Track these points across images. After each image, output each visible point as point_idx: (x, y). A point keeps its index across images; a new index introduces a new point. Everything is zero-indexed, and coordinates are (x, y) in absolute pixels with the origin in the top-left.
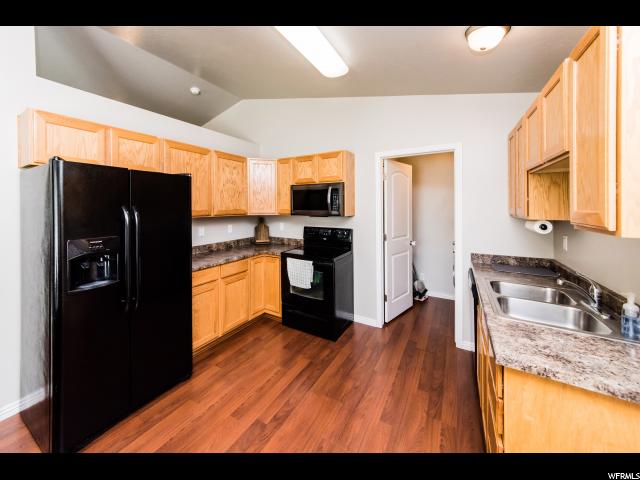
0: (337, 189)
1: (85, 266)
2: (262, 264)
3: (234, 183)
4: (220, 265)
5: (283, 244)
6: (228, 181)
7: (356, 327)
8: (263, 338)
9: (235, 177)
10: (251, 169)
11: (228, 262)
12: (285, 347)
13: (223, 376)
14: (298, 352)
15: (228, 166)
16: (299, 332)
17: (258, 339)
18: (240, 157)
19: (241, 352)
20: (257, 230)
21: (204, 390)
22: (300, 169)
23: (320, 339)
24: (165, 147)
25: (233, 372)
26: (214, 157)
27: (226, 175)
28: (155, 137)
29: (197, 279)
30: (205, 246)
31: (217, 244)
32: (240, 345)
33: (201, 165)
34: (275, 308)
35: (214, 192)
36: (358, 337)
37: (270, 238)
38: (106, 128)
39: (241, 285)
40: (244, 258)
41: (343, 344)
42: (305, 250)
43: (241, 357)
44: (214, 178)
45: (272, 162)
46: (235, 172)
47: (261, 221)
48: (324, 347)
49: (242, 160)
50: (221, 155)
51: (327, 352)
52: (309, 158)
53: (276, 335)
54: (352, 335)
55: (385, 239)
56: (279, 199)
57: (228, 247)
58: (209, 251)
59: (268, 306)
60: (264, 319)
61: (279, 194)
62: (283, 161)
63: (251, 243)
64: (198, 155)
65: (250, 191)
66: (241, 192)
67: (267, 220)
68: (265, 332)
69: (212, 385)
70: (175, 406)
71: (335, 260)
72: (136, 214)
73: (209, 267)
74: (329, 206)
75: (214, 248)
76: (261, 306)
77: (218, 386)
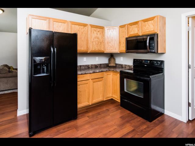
0: (153, 37)
1: (39, 67)
2: (111, 75)
3: (98, 38)
4: (91, 73)
5: (122, 67)
6: (95, 38)
7: (166, 117)
8: (110, 110)
9: (99, 35)
10: (106, 32)
11: (94, 72)
12: (121, 117)
13: (89, 122)
14: (128, 122)
15: (95, 31)
16: (129, 112)
17: (108, 110)
18: (101, 27)
19: (99, 114)
20: (109, 60)
21: (81, 126)
22: (131, 29)
23: (141, 118)
24: (70, 24)
25: (94, 122)
26: (89, 27)
27: (95, 35)
28: (66, 21)
29: (80, 78)
30: (86, 65)
31: (91, 65)
32: (99, 111)
33: (84, 31)
34: (117, 97)
35: (89, 42)
36: (167, 123)
37: (116, 64)
38: (49, 18)
39: (100, 83)
40: (102, 72)
41: (156, 125)
42: (134, 70)
43: (99, 116)
44: (89, 36)
45: (117, 28)
46: (99, 33)
47: (111, 56)
48: (143, 123)
49: (102, 28)
50: (92, 26)
51: (145, 127)
52: (136, 23)
53: (117, 110)
54: (163, 121)
55: (189, 67)
56: (120, 45)
57: (96, 67)
58: (88, 67)
59: (114, 96)
60: (112, 101)
61: (120, 43)
62: (122, 27)
63: (107, 66)
64: (82, 27)
65: (106, 42)
66: (102, 42)
67: (114, 56)
68: (112, 108)
69: (84, 125)
70: (70, 129)
71: (151, 77)
72: (55, 49)
73: (86, 74)
74: (148, 48)
75: (90, 67)
76: (110, 95)
77: (87, 126)
